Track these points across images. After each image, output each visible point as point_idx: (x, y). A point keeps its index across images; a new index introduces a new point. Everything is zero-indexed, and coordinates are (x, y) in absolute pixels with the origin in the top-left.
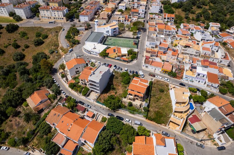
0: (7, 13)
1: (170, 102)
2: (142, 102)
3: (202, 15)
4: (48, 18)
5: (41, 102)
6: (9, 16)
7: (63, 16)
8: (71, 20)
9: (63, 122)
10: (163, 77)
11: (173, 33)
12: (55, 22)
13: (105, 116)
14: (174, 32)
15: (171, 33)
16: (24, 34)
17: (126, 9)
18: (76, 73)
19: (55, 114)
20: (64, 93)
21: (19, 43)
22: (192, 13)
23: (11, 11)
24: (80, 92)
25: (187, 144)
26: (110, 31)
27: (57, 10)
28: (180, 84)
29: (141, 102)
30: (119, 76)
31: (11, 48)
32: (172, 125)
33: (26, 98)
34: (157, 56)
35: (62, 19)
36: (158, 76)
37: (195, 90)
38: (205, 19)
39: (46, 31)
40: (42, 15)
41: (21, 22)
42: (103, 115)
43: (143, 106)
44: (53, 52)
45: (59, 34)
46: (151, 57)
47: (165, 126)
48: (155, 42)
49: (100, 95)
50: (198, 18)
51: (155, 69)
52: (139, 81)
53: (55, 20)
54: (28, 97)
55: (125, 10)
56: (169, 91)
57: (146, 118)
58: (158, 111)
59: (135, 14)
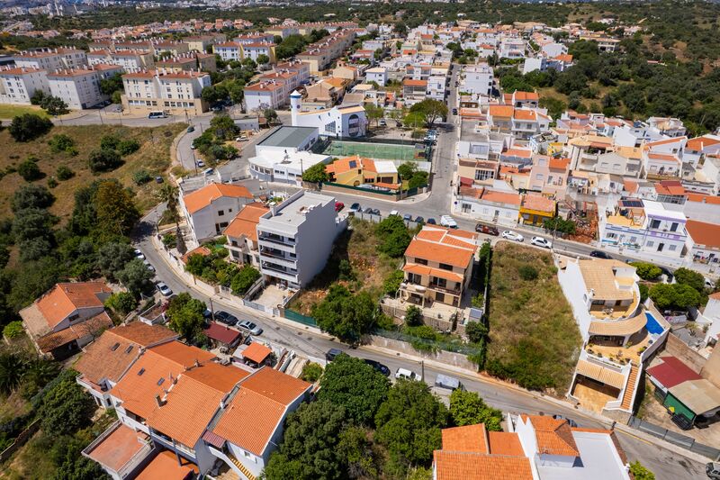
0: (26, 94)
1: (567, 309)
2: (460, 310)
3: (621, 102)
4: (148, 103)
5: (72, 318)
6: (30, 104)
7: (195, 97)
8: (217, 109)
9: (142, 372)
10: (527, 236)
11: (542, 129)
12: (166, 115)
13: (314, 360)
14: (542, 126)
15: (534, 130)
16: (64, 144)
17: (388, 82)
18: (218, 230)
19: (117, 345)
20: (164, 288)
21: (43, 167)
22: (589, 97)
23: (38, 89)
24: (226, 285)
25: (667, 471)
26: (339, 123)
27: (178, 78)
28: (593, 253)
29: (454, 310)
30: (370, 234)
31: (13, 179)
32: (586, 395)
33: (21, 308)
34: (499, 177)
35: (191, 104)
36: (511, 232)
37: (652, 271)
38: (633, 111)
39: (136, 134)
40: (129, 96)
41: (64, 117)
42: (309, 357)
43: (466, 322)
44: (148, 180)
45: (176, 140)
46: (478, 181)
47: (561, 396)
48: (486, 142)
49: (299, 295)
50: (610, 106)
51: (497, 212)
52: (442, 233)
53: (167, 108)
54: (29, 305)
55: (386, 85)
56: (557, 278)
57: (481, 369)
58: (522, 342)
59: (415, 92)
